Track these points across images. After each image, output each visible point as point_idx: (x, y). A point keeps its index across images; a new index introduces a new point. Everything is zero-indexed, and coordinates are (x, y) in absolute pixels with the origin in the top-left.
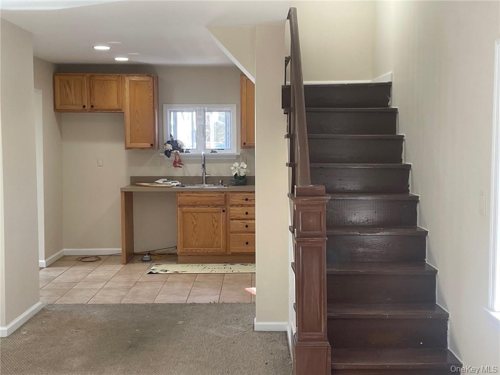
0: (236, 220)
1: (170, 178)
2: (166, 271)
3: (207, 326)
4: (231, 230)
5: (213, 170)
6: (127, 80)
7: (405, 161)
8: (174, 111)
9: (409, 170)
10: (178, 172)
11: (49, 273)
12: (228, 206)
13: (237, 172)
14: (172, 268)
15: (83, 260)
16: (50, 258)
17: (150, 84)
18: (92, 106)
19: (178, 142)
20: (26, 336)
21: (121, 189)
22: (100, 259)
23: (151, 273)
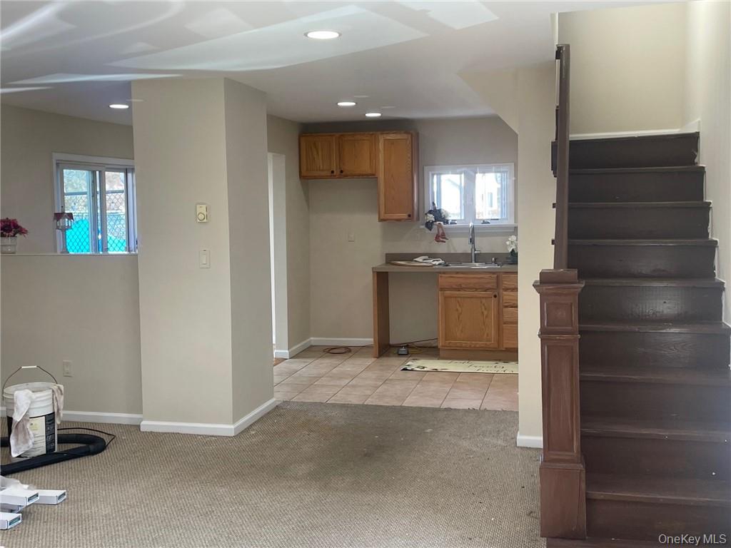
0: (512, 307)
1: (432, 256)
2: (424, 368)
3: (460, 437)
4: (505, 319)
5: (484, 245)
6: (382, 139)
7: (712, 236)
8: (437, 174)
9: (715, 247)
10: (442, 248)
11: (292, 365)
12: (501, 291)
13: (514, 247)
14: (430, 364)
15: (332, 351)
16: (294, 348)
17: (408, 142)
18: (342, 172)
19: (442, 211)
20: (254, 436)
21: (373, 268)
22: (350, 351)
23: (405, 369)
